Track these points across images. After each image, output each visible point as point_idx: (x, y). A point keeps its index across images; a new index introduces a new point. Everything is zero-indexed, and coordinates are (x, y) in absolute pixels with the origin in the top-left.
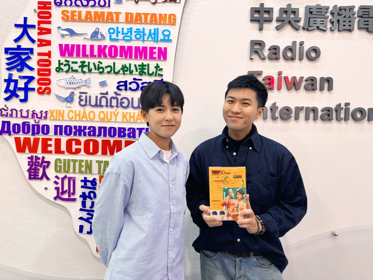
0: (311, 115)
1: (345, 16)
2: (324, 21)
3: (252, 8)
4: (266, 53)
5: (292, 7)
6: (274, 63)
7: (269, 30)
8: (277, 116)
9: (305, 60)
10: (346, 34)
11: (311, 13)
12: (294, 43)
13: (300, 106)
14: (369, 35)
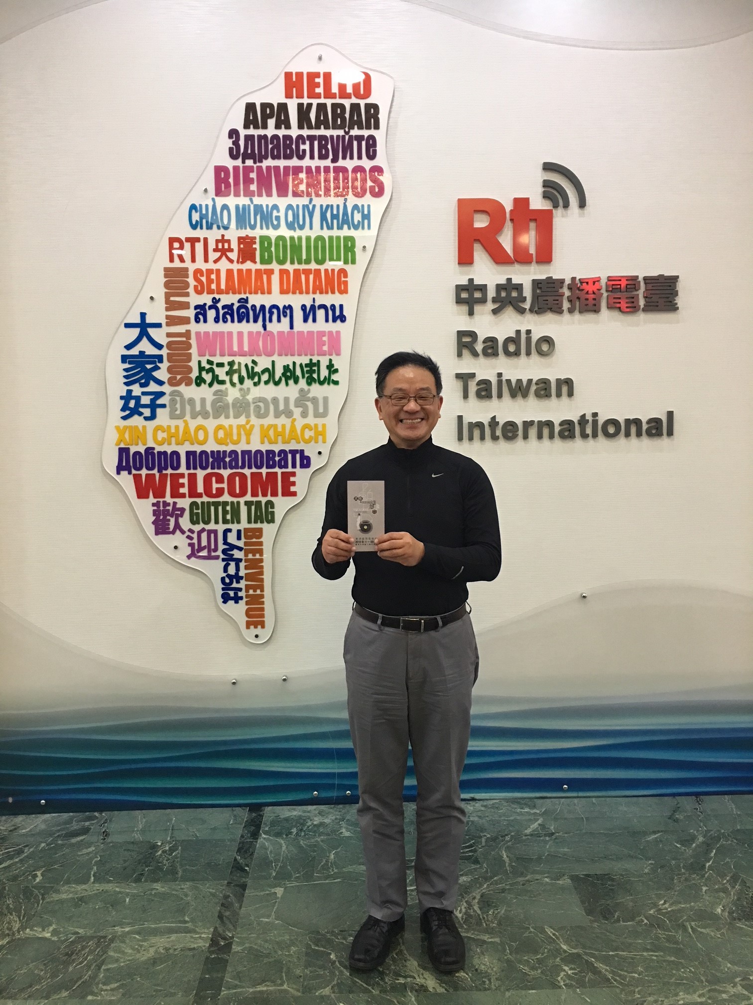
0: (546, 431)
1: (588, 291)
2: (558, 300)
3: (457, 287)
4: (479, 347)
5: (514, 282)
6: (492, 361)
7: (483, 314)
8: (497, 434)
9: (534, 355)
10: (591, 316)
11: (540, 288)
12: (518, 332)
13: (529, 420)
14: (623, 316)
